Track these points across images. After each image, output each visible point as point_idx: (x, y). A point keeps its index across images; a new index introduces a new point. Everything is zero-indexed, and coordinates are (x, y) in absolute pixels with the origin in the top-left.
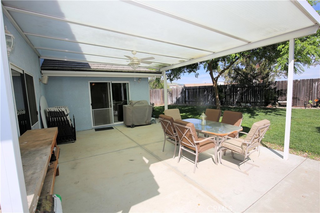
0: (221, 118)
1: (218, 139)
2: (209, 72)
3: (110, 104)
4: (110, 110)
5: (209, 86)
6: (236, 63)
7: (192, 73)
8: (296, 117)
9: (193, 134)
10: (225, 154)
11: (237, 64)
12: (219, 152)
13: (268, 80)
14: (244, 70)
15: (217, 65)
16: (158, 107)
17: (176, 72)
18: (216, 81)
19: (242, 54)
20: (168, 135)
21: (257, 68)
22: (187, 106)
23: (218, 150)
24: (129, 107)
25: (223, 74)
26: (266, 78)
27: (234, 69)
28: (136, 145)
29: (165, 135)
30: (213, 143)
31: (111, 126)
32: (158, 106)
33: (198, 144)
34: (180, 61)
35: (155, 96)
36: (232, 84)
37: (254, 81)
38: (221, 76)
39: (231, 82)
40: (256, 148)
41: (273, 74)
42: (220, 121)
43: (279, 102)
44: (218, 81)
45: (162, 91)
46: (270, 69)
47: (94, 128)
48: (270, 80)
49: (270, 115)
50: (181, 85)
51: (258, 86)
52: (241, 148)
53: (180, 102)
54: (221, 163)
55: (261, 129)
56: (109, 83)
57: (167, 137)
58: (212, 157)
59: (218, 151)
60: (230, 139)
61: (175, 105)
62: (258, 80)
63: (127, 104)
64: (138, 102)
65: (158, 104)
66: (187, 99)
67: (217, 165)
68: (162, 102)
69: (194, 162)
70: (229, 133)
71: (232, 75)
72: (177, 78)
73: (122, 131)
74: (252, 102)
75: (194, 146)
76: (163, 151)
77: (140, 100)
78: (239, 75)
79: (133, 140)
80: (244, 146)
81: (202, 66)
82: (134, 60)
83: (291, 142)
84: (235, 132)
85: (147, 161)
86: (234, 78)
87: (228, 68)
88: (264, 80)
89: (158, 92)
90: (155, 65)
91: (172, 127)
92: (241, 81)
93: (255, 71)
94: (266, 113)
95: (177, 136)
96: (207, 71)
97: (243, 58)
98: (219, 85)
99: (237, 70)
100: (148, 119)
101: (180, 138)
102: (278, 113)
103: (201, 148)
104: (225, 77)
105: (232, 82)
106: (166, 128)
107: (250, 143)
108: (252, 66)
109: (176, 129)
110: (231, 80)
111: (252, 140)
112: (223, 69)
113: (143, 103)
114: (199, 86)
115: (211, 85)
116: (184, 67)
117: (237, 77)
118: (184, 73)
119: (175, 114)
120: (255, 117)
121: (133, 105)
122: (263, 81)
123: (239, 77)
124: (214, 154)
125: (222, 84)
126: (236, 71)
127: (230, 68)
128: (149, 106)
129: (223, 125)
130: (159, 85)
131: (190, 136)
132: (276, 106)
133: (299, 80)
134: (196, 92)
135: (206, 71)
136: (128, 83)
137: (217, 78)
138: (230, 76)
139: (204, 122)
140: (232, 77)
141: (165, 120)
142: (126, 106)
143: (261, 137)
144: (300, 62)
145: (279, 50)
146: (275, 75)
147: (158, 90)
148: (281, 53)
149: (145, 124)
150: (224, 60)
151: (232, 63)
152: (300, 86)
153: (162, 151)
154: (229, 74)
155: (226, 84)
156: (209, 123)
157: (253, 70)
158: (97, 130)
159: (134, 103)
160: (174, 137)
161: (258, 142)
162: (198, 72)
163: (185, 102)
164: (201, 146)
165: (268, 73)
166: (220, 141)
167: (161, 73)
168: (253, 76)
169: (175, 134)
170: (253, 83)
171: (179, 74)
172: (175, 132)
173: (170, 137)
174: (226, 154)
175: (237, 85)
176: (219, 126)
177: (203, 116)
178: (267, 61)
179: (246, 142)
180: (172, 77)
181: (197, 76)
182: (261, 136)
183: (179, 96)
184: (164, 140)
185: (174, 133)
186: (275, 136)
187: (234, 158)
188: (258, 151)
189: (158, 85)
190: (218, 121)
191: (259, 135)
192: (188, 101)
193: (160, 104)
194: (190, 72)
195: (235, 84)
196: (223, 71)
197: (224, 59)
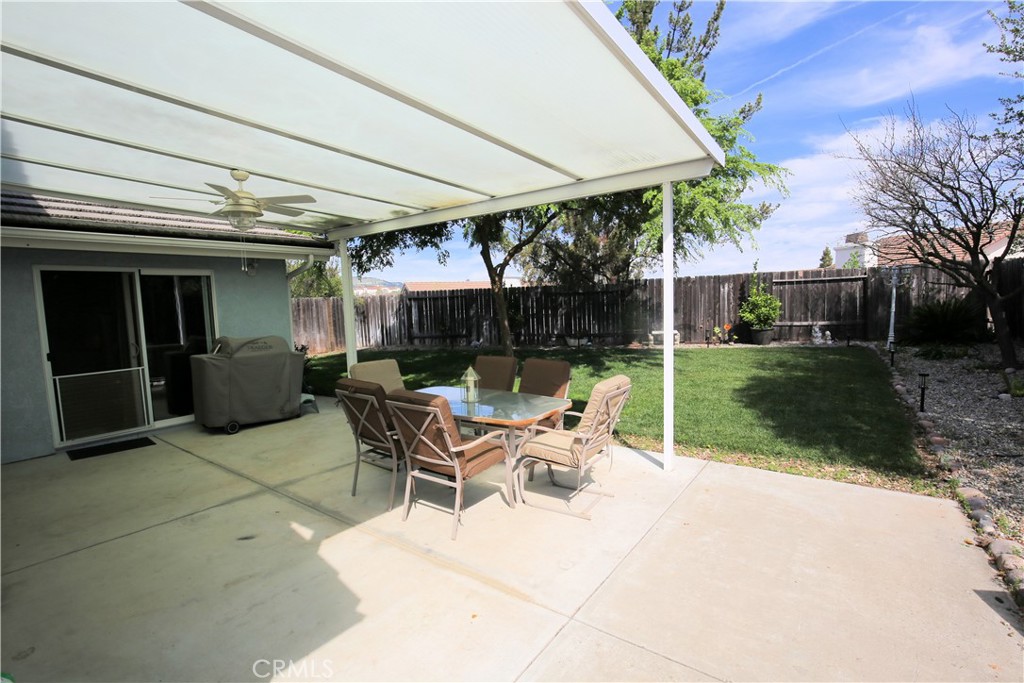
0: (517, 382)
1: (512, 437)
2: (479, 248)
3: (133, 352)
4: (135, 376)
5: (481, 290)
6: (549, 227)
7: (429, 249)
8: (689, 368)
9: (446, 429)
10: (531, 477)
11: (553, 231)
12: (517, 472)
13: (628, 275)
14: (571, 247)
15: (500, 229)
16: (321, 358)
17: (378, 245)
18: (501, 275)
19: (564, 206)
20: (368, 441)
21: (602, 244)
22: (416, 353)
23: (516, 468)
24: (213, 361)
25: (518, 256)
26: (623, 270)
27: (546, 244)
28: (254, 487)
29: (358, 442)
30: (501, 447)
31: (140, 436)
32: (320, 356)
33: (460, 454)
34: (396, 212)
35: (305, 322)
36: (543, 284)
37: (597, 278)
38: (511, 262)
39: (540, 280)
40: (605, 448)
41: (638, 260)
42: (516, 389)
43: (654, 332)
44: (504, 276)
45: (331, 304)
46: (632, 247)
47: (63, 448)
48: (632, 277)
49: (636, 366)
50: (391, 285)
51: (607, 290)
52: (569, 454)
53: (393, 340)
54: (524, 502)
55: (611, 399)
56: (131, 276)
57: (364, 447)
58: (498, 489)
59: (514, 470)
60: (543, 432)
61: (376, 349)
62: (605, 275)
63: (205, 352)
64: (252, 342)
65: (319, 349)
66: (415, 329)
67: (514, 508)
68: (334, 341)
69: (451, 511)
70: (541, 417)
71: (542, 260)
72: (382, 262)
73: (190, 450)
74: (595, 336)
75: (450, 463)
76: (354, 495)
77: (259, 336)
78: (560, 262)
79: (241, 475)
80: (576, 446)
81: (457, 231)
82: (241, 201)
83: (679, 428)
84: (555, 413)
85: (306, 533)
86: (548, 269)
87: (529, 241)
88: (619, 276)
89: (317, 306)
90: (309, 220)
91: (381, 416)
92: (564, 276)
93: (597, 251)
94: (628, 362)
95: (398, 440)
96: (472, 244)
97: (567, 214)
98: (508, 286)
99: (554, 247)
100: (289, 400)
101: (409, 445)
102: (652, 361)
103: (470, 465)
104: (524, 264)
105: (542, 280)
106: (362, 419)
107: (589, 436)
108: (590, 237)
109: (394, 419)
110: (539, 273)
111: (594, 427)
112: (517, 243)
113: (271, 347)
114: (451, 289)
115: (487, 287)
116: (404, 231)
117: (554, 265)
118: (405, 247)
119: (388, 376)
120: (603, 374)
121: (232, 354)
122: (616, 277)
123: (558, 267)
124: (505, 481)
125: (517, 284)
126: (553, 250)
127: (535, 240)
128: (292, 354)
129: (526, 401)
130: (319, 284)
131: (439, 436)
132: (647, 345)
133: (693, 277)
134: (444, 306)
135: (469, 242)
136: (208, 278)
137: (503, 266)
138: (537, 262)
139: (473, 394)
140: (542, 267)
141: (358, 395)
142: (203, 356)
143: (613, 419)
144: (693, 234)
145: (646, 202)
146: (644, 263)
147: (316, 302)
148: (651, 211)
149: (279, 417)
150: (519, 218)
151: (540, 227)
152: (695, 291)
153: (350, 494)
154: (535, 255)
155: (525, 286)
156: (487, 396)
157: (593, 247)
158: (76, 454)
159: (234, 345)
160: (387, 445)
161: (608, 432)
162: (445, 245)
163: (411, 339)
164: (468, 461)
165: (629, 257)
166: (517, 441)
167: (330, 246)
168: (594, 266)
169: (392, 436)
170: (594, 283)
171: (388, 250)
172: (391, 428)
173: (376, 447)
174: (535, 478)
175: (555, 287)
176: (514, 400)
177: (471, 376)
178: (624, 226)
179: (581, 435)
180: (364, 258)
181: (443, 258)
182: (611, 415)
183: (392, 321)
184: (355, 459)
185: (388, 433)
186: (648, 418)
187: (555, 484)
188: (608, 455)
189: (315, 285)
190: (510, 388)
191: (608, 415)
192: (419, 334)
193: (324, 349)
194: (423, 244)
195: (549, 284)
196: (518, 249)
197: (517, 214)
